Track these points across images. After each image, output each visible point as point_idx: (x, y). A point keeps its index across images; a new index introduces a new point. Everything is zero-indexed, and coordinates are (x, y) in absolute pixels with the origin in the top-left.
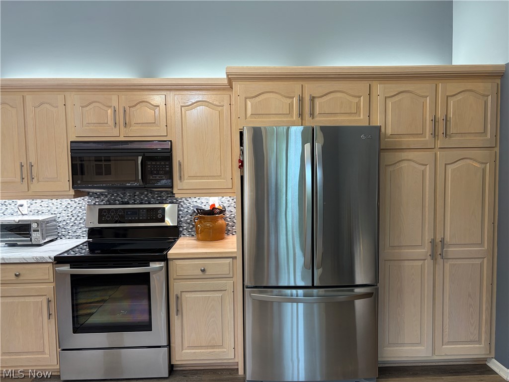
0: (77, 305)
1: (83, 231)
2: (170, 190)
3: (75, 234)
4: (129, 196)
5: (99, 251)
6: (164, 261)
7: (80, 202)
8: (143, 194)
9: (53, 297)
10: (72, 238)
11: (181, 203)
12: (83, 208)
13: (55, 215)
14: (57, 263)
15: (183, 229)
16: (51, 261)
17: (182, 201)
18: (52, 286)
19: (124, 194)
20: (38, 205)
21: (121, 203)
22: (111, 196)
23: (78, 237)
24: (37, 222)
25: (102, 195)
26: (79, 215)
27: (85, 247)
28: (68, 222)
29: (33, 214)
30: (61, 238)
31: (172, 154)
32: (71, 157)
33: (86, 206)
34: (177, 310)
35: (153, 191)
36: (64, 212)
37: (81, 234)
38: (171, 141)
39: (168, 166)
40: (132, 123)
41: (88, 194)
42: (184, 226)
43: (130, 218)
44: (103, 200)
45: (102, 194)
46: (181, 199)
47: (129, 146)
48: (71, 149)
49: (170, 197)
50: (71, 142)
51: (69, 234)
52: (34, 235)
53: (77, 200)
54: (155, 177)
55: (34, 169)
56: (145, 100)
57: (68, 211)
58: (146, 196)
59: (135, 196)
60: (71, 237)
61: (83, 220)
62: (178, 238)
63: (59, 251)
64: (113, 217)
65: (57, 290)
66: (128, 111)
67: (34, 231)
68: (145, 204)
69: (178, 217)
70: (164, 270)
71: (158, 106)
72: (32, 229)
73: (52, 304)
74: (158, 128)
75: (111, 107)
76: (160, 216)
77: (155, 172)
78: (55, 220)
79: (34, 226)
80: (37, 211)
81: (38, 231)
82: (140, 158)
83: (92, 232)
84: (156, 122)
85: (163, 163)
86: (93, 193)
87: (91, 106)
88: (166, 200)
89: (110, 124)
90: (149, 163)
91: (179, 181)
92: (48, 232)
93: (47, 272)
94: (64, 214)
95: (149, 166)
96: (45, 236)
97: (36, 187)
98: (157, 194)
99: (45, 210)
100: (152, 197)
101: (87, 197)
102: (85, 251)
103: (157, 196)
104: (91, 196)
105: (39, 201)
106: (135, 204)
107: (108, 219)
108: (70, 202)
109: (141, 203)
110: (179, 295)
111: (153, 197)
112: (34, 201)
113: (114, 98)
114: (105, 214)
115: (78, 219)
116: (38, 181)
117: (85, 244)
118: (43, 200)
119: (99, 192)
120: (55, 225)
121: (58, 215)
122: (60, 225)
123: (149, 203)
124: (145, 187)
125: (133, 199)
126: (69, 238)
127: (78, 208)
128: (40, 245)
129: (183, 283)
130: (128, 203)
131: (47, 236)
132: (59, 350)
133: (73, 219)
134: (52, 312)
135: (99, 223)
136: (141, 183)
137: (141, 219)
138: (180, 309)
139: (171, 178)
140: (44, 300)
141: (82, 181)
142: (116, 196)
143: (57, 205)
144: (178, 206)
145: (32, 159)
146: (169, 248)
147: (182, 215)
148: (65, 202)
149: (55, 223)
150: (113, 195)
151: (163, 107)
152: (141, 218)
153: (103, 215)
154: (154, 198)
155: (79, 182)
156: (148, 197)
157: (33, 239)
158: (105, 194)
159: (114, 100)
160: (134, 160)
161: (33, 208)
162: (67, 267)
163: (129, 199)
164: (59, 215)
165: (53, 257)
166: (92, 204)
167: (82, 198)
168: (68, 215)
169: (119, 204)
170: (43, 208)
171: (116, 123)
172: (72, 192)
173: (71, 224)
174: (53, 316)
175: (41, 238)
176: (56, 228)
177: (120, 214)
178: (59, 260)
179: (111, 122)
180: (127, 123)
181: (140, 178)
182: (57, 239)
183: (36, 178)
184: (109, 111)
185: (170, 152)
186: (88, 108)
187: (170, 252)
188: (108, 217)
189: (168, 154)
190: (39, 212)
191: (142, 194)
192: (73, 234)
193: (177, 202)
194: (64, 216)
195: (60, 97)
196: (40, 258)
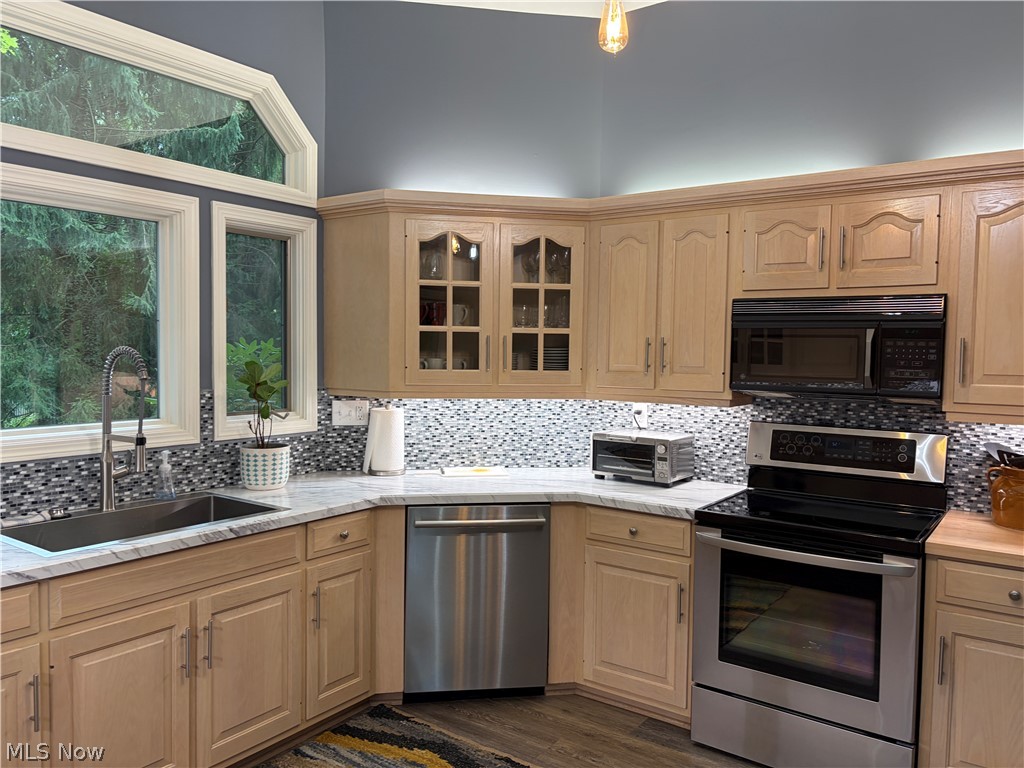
0: (728, 609)
1: (738, 470)
2: (932, 402)
3: (724, 474)
4: (836, 409)
5: (767, 514)
6: (918, 558)
7: (737, 415)
8: (865, 408)
9: (688, 583)
10: (717, 481)
11: (955, 434)
12: (741, 425)
13: (691, 435)
14: (697, 524)
15: (958, 494)
16: (689, 518)
17: (957, 429)
18: (687, 563)
19: (825, 405)
20: (664, 414)
21: (818, 422)
22: (798, 408)
23: (728, 480)
24: (664, 443)
25: (781, 404)
26: (733, 438)
27: (741, 501)
28: (713, 449)
29: (656, 430)
30: (699, 479)
31: (945, 325)
32: (733, 330)
33: (749, 423)
34: (942, 674)
35: (890, 402)
36: (707, 430)
37: (735, 475)
38: (946, 295)
39: (934, 351)
40: (858, 259)
41: (753, 400)
42: (960, 488)
43: (836, 456)
44: (781, 414)
45: (780, 402)
46: (956, 424)
47: (851, 308)
48: (733, 314)
49: (928, 418)
50: (734, 301)
51: (714, 472)
52: (660, 466)
53: (731, 410)
54: (902, 373)
55: (668, 349)
56: (891, 210)
57: (714, 429)
58: (872, 412)
59: (849, 410)
60: (716, 478)
61: (740, 449)
62: (943, 513)
63: (700, 502)
64: (800, 449)
65: (696, 572)
66: (849, 236)
67: (660, 459)
68: (869, 428)
69: (947, 465)
70: (916, 576)
71: (921, 221)
72: (656, 455)
73: (686, 597)
74: (915, 268)
75: (814, 229)
76: (902, 458)
77: (902, 363)
78: (691, 444)
79: (660, 450)
80: (662, 424)
81: (665, 460)
82: (870, 333)
83: (755, 474)
84: (913, 257)
85: (922, 344)
86: (763, 398)
87: (776, 232)
88: (917, 423)
89: (811, 264)
90: (889, 343)
91: (958, 385)
92: (681, 464)
93: (681, 537)
94: (707, 433)
95: (889, 350)
96: (675, 469)
97: (668, 382)
98: (897, 410)
99: (675, 423)
100: (885, 415)
101: (751, 407)
102: (741, 509)
103: (897, 413)
104: (758, 405)
105: (666, 407)
106: (846, 427)
107: (791, 452)
108: (719, 413)
109: (861, 427)
110: (949, 640)
111: (887, 416)
112: (659, 407)
113: (824, 211)
114: (785, 442)
115: (732, 446)
116: (672, 372)
117: (741, 496)
118: (673, 405)
119: (774, 398)
120: (691, 453)
121: (697, 435)
122: (698, 453)
123: (878, 428)
124: (875, 394)
125: (844, 416)
126: (712, 480)
127: (733, 425)
128: (666, 486)
129: (958, 614)
130: (831, 424)
131: (679, 471)
132: (691, 683)
133: (723, 445)
134: (685, 611)
135: (772, 457)
136: (869, 385)
137: (859, 461)
138: (948, 670)
139: (940, 377)
140: (673, 585)
141: (748, 374)
142: (808, 408)
143: (696, 417)
144: (949, 440)
145: (665, 333)
146: (928, 532)
147: (955, 462)
148: (711, 411)
149: (690, 449)
150: (801, 406)
151: (932, 222)
152: (860, 458)
153: (781, 444)
154: (890, 419)
155: (743, 376)
156: (875, 415)
157: (656, 473)
158: (786, 403)
159: (823, 215)
160: (856, 336)
161: (656, 418)
162: (715, 535)
163: (835, 415)
164: (699, 435)
165: (693, 512)
166: (760, 419)
167: (742, 407)
168: (715, 436)
169: (813, 425)
170: (673, 420)
171: (823, 262)
172: (728, 395)
173: (719, 455)
174: (685, 619)
175: (669, 473)
176: (693, 457)
177: (816, 444)
178: (704, 518)
179: (812, 260)
180: (847, 260)
181: (867, 373)
182: (691, 478)
183: (668, 366)
184: (812, 239)
185: (941, 320)
186: (770, 235)
187: (930, 540)
188: (791, 448)
189: (938, 325)
190: (666, 427)
191: (863, 407)
192: (720, 474)
193: (946, 431)
194: (705, 439)
195: (721, 218)
196: (672, 509)
